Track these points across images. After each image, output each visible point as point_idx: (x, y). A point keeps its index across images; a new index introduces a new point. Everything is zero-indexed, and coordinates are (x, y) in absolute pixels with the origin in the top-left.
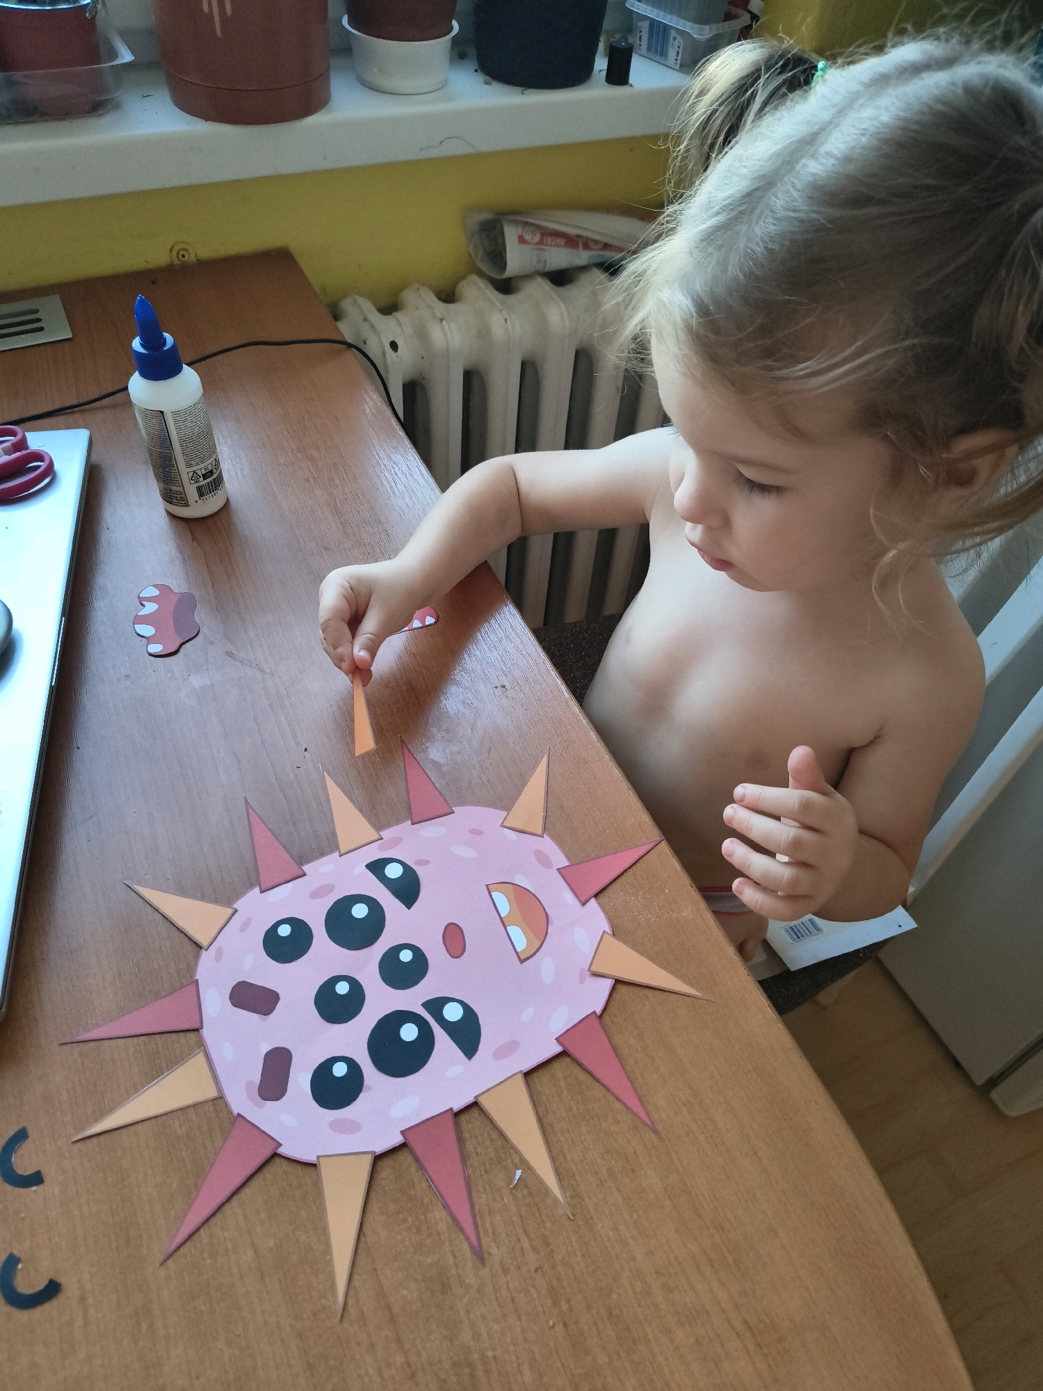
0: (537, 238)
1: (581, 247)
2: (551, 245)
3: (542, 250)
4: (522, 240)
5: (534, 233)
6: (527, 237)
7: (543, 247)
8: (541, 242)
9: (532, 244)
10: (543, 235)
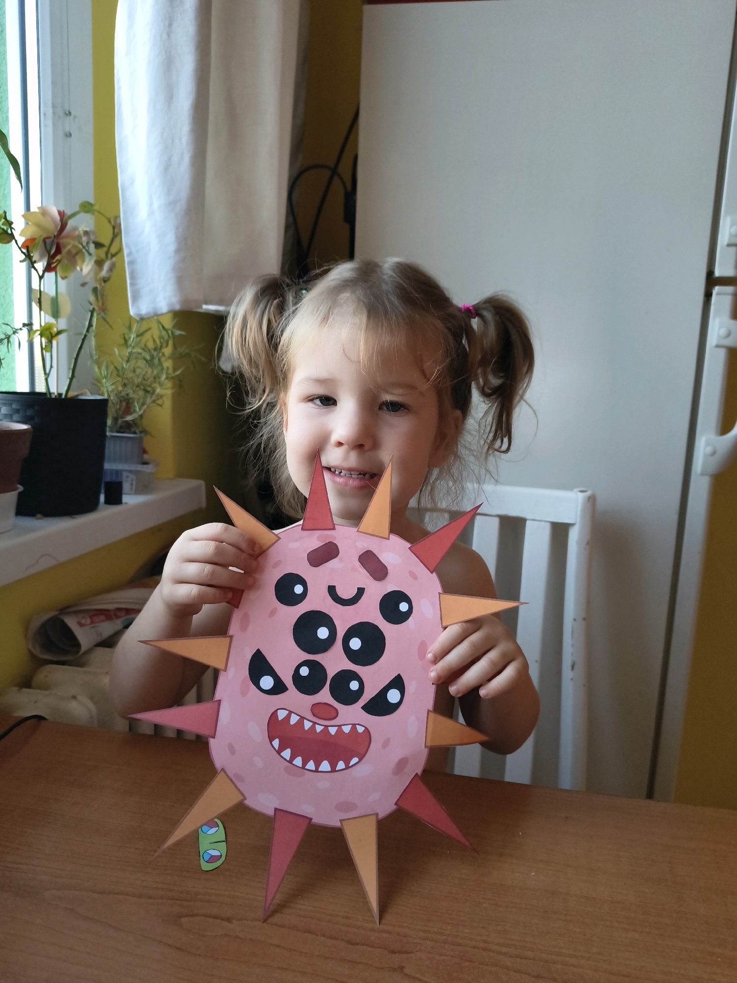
0: (89, 621)
1: (114, 617)
2: (99, 622)
3: (95, 627)
4: (81, 625)
5: (84, 617)
6: (83, 621)
7: (95, 625)
8: (92, 622)
9: (88, 625)
10: (91, 617)
